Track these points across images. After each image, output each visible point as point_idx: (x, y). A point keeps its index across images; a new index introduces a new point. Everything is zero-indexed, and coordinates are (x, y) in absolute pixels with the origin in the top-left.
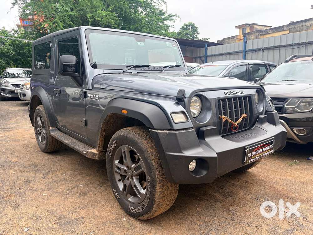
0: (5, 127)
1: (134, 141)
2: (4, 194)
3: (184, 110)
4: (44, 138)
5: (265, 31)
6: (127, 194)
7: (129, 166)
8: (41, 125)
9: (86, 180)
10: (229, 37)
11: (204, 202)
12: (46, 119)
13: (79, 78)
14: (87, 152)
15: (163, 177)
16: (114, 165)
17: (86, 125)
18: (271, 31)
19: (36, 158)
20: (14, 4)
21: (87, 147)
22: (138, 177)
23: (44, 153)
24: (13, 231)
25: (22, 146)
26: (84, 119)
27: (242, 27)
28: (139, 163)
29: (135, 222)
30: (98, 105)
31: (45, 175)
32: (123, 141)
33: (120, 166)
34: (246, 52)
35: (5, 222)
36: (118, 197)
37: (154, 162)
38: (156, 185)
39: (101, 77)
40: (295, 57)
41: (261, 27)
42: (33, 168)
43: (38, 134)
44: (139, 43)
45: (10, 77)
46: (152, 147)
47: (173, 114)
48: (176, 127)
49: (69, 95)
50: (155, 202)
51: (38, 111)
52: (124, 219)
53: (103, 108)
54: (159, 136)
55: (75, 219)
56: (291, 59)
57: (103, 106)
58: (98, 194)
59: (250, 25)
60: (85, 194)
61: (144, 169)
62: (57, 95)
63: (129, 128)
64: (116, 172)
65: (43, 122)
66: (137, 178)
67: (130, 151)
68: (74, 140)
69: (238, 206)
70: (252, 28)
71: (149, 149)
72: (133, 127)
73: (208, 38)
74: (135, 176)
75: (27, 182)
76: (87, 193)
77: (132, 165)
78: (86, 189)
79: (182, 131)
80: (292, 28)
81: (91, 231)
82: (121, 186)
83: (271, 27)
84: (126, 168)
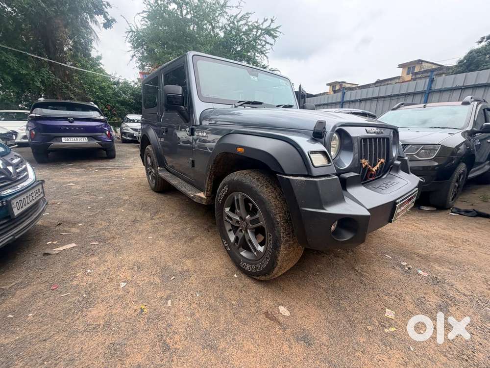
0: (123, 166)
1: (252, 188)
2: (109, 235)
3: (324, 149)
4: (153, 178)
5: (353, 88)
6: (239, 247)
7: (243, 217)
8: (151, 164)
9: (193, 223)
11: (323, 257)
12: (155, 159)
13: (186, 113)
14: (195, 196)
15: (289, 237)
16: (224, 213)
17: (193, 166)
18: (361, 88)
19: (147, 196)
20: (133, 56)
21: (194, 189)
22: (254, 230)
23: (154, 192)
24: (108, 285)
25: (135, 184)
26: (191, 159)
27: (332, 85)
28: (257, 216)
29: (248, 281)
30: (206, 148)
31: (152, 215)
32: (236, 187)
33: (231, 215)
34: (343, 103)
35: (102, 272)
36: (229, 249)
37: (278, 217)
38: (280, 246)
39: (211, 112)
40: (402, 104)
41: (349, 85)
42: (142, 207)
43: (148, 173)
44: (252, 77)
45: (130, 122)
46: (276, 197)
47: (313, 153)
48: (315, 172)
49: (179, 139)
50: (277, 265)
51: (147, 150)
52: (235, 276)
53: (210, 151)
54: (292, 184)
55: (180, 272)
56: (399, 107)
57: (211, 149)
58: (206, 240)
59: (339, 82)
60: (191, 239)
61: (262, 223)
62: (164, 134)
63: (245, 172)
64: (226, 221)
65: (152, 162)
66: (252, 232)
67: (244, 199)
68: (181, 181)
69: (363, 264)
70: (341, 85)
71: (272, 200)
72: (249, 171)
74: (250, 229)
75: (135, 222)
76: (194, 237)
77: (246, 216)
78: (193, 234)
79: (323, 179)
81: (197, 291)
82: (232, 238)
84: (238, 219)
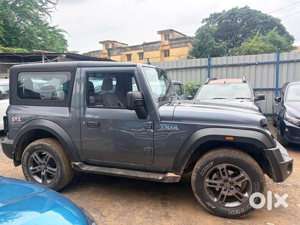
5: (125, 48)
6: (224, 202)
7: (228, 180)
10: (95, 51)
14: (166, 178)
16: (205, 182)
17: (154, 153)
18: (129, 49)
26: (150, 148)
27: (105, 43)
33: (215, 181)
36: (214, 207)
41: (120, 44)
43: (31, 174)
52: (229, 222)
54: (273, 153)
56: (208, 82)
59: (111, 42)
61: (247, 178)
64: (208, 187)
70: (113, 45)
73: (77, 51)
80: (145, 48)
83: (128, 46)
84: (222, 182)
